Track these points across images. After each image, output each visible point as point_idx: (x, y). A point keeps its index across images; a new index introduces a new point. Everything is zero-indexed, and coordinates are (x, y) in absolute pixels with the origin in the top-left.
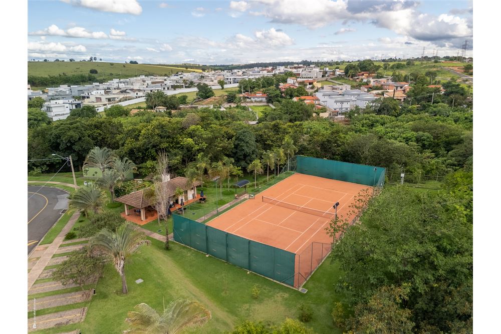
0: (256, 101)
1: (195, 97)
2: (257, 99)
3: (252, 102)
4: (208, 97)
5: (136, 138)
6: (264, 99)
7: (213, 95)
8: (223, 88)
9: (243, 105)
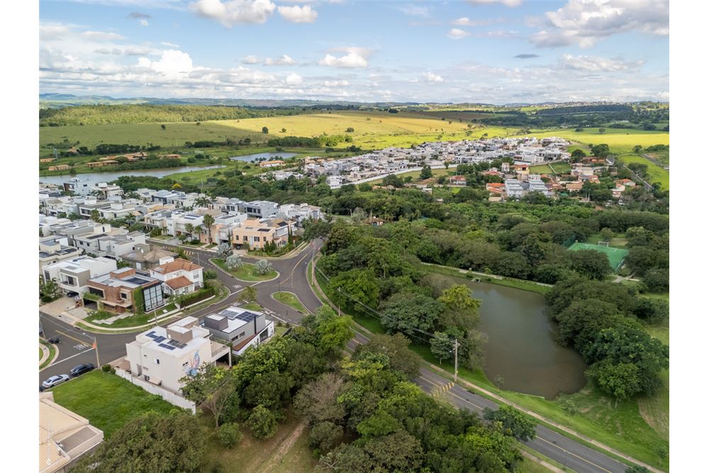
0: (459, 184)
1: (419, 177)
2: (460, 182)
3: (455, 184)
4: (428, 178)
5: (369, 205)
6: (465, 183)
7: (431, 176)
8: (447, 168)
9: (448, 186)
